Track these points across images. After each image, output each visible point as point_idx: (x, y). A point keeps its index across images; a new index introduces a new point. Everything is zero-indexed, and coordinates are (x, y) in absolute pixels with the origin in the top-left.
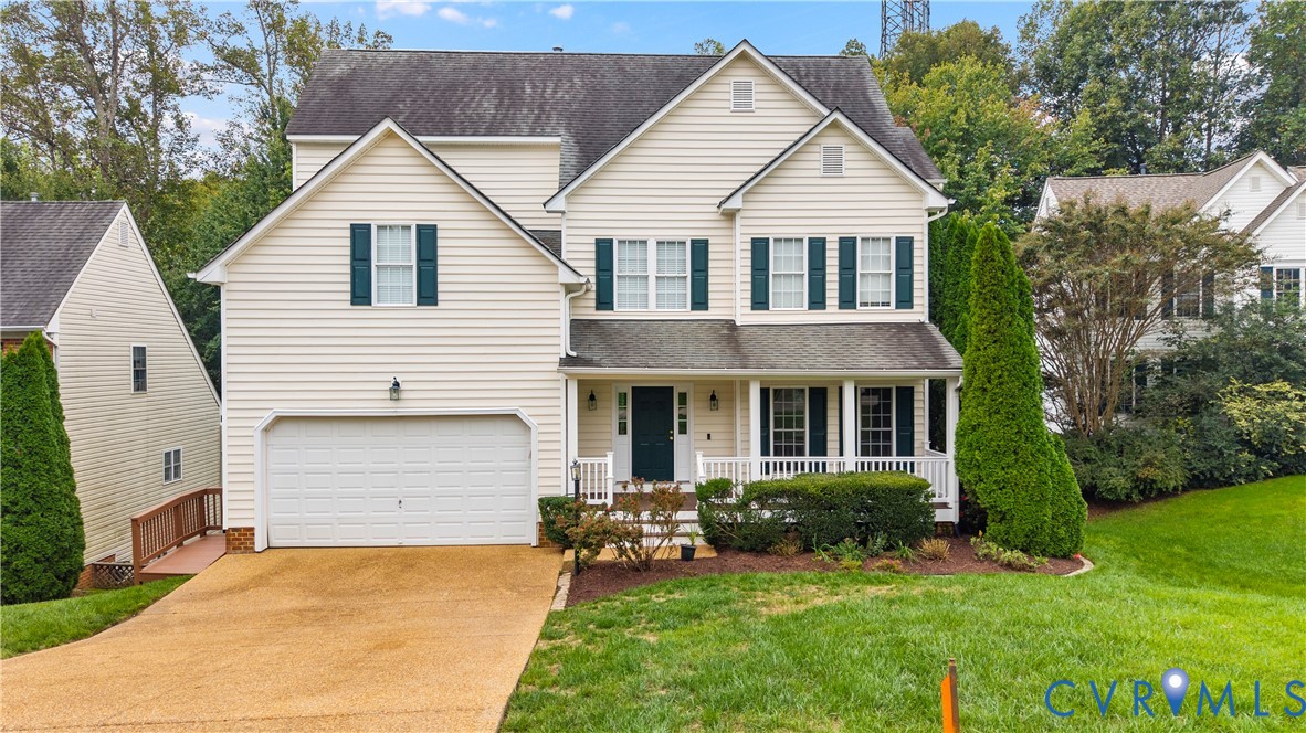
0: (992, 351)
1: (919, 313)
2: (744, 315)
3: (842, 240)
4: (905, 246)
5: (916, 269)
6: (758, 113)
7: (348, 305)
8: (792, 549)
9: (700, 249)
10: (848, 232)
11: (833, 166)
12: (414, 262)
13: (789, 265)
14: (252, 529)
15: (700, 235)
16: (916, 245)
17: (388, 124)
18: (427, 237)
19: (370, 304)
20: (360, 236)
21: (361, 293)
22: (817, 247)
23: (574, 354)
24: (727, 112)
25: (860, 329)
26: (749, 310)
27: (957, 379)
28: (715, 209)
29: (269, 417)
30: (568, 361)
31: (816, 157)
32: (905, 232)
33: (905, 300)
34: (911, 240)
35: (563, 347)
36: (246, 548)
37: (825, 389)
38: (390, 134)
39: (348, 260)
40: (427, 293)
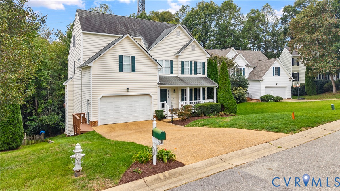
0: (225, 82)
1: (205, 75)
2: (180, 75)
3: (195, 62)
4: (204, 63)
5: (205, 68)
6: (181, 37)
7: (118, 72)
8: (203, 116)
9: (172, 62)
10: (196, 60)
11: (193, 48)
12: (131, 63)
13: (187, 66)
14: (97, 121)
15: (172, 60)
16: (205, 63)
17: (128, 35)
18: (133, 58)
19: (123, 72)
20: (121, 57)
21: (121, 70)
22: (191, 63)
23: (160, 82)
24: (176, 37)
25: (198, 78)
26: (181, 74)
27: (217, 87)
28: (174, 55)
29: (101, 96)
30: (159, 83)
31: (191, 47)
32: (204, 61)
33: (204, 73)
34: (204, 62)
35: (158, 81)
36: (96, 125)
37: (192, 89)
38: (127, 37)
39: (118, 62)
40: (134, 70)
